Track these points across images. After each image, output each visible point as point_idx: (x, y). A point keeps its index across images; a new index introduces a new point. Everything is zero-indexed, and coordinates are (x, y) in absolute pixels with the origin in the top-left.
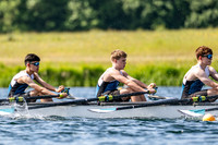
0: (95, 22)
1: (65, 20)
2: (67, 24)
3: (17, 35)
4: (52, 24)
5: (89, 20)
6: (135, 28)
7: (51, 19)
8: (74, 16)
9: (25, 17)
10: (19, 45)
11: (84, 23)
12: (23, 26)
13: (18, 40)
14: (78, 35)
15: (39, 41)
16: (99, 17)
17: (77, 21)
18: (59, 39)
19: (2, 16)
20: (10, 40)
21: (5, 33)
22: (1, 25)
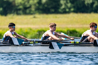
0: (72, 10)
1: (58, 8)
2: (60, 10)
4: (53, 10)
5: (70, 9)
6: (90, 12)
8: (63, 7)
9: (41, 7)
10: (38, 19)
11: (67, 10)
12: (40, 11)
16: (74, 7)
17: (64, 9)
19: (30, 7)
20: (34, 17)
21: (32, 14)
22: (30, 11)
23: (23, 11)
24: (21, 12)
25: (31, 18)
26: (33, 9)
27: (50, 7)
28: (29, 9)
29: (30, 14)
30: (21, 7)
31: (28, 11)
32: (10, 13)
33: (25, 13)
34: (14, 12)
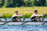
3: (35, 7)
7: (42, 3)
15: (39, 8)
18: (44, 8)
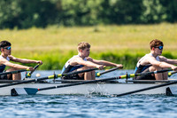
0: (164, 17)
1: (140, 14)
2: (142, 18)
3: (101, 27)
4: (130, 18)
5: (160, 15)
8: (148, 12)
9: (108, 13)
10: (104, 35)
11: (156, 17)
12: (107, 20)
13: (102, 32)
14: (151, 27)
16: (168, 12)
17: (150, 15)
18: (135, 31)
19: (89, 12)
20: (96, 31)
21: (91, 25)
22: (89, 19)
23: (76, 20)
24: (71, 21)
25: (89, 32)
26: (93, 16)
27: (124, 12)
28: (87, 16)
29: (88, 24)
30: (72, 12)
31: (84, 19)
32: (53, 23)
33: (79, 24)
34: (60, 21)
